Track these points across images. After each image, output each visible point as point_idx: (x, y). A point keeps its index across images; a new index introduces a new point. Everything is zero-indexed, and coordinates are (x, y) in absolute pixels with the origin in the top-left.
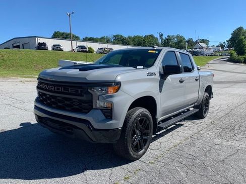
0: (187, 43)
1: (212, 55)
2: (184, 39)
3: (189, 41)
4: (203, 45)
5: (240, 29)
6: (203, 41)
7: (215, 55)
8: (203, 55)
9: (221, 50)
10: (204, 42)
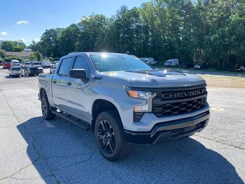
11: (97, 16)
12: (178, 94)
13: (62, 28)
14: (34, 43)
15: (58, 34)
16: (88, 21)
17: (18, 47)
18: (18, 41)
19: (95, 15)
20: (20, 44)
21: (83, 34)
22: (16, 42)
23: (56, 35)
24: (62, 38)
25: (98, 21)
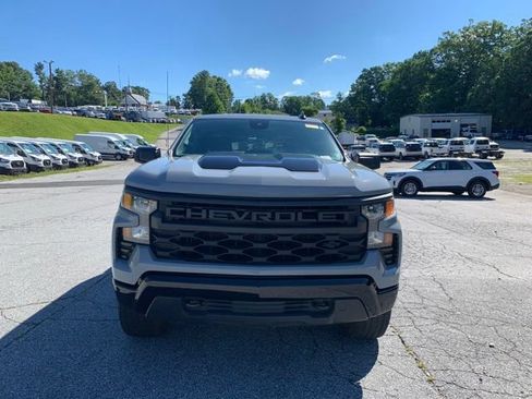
0: (105, 92)
1: (163, 122)
2: (97, 81)
3: (109, 88)
4: (140, 99)
5: (204, 75)
6: (139, 90)
7: (169, 123)
8: (148, 121)
9: (176, 111)
10: (139, 94)
11: (483, 26)
12: (211, 212)
13: (396, 62)
14: (340, 99)
15: (386, 77)
16: (456, 41)
17: (311, 106)
18: (312, 96)
19: (475, 24)
20: (315, 101)
21: (440, 73)
22: (309, 98)
23: (383, 79)
24: (392, 85)
25: (484, 37)
